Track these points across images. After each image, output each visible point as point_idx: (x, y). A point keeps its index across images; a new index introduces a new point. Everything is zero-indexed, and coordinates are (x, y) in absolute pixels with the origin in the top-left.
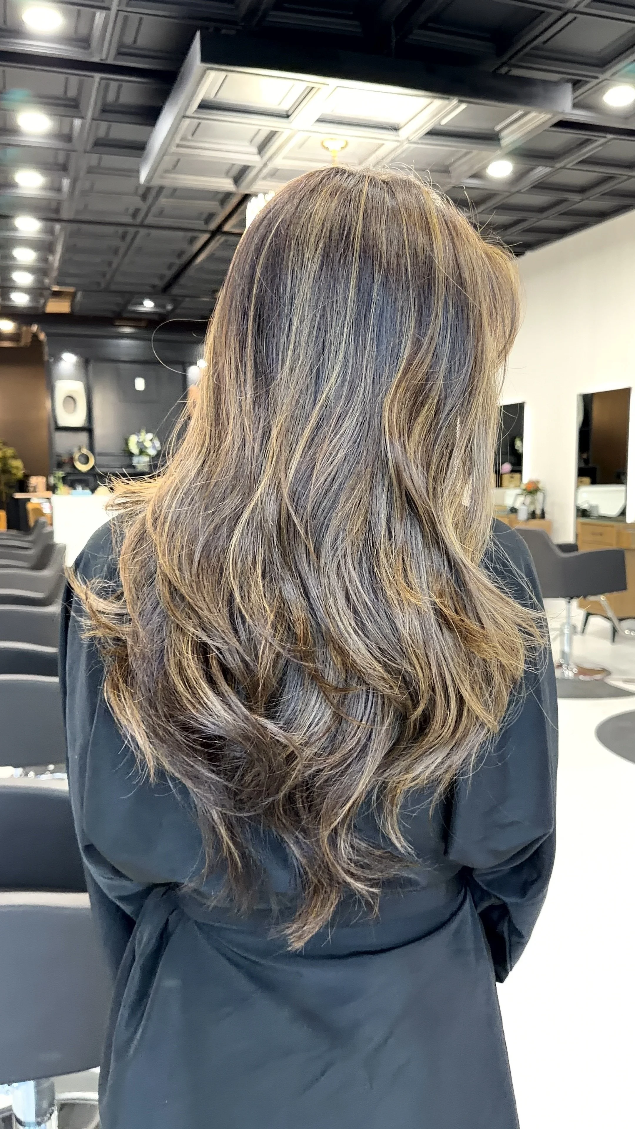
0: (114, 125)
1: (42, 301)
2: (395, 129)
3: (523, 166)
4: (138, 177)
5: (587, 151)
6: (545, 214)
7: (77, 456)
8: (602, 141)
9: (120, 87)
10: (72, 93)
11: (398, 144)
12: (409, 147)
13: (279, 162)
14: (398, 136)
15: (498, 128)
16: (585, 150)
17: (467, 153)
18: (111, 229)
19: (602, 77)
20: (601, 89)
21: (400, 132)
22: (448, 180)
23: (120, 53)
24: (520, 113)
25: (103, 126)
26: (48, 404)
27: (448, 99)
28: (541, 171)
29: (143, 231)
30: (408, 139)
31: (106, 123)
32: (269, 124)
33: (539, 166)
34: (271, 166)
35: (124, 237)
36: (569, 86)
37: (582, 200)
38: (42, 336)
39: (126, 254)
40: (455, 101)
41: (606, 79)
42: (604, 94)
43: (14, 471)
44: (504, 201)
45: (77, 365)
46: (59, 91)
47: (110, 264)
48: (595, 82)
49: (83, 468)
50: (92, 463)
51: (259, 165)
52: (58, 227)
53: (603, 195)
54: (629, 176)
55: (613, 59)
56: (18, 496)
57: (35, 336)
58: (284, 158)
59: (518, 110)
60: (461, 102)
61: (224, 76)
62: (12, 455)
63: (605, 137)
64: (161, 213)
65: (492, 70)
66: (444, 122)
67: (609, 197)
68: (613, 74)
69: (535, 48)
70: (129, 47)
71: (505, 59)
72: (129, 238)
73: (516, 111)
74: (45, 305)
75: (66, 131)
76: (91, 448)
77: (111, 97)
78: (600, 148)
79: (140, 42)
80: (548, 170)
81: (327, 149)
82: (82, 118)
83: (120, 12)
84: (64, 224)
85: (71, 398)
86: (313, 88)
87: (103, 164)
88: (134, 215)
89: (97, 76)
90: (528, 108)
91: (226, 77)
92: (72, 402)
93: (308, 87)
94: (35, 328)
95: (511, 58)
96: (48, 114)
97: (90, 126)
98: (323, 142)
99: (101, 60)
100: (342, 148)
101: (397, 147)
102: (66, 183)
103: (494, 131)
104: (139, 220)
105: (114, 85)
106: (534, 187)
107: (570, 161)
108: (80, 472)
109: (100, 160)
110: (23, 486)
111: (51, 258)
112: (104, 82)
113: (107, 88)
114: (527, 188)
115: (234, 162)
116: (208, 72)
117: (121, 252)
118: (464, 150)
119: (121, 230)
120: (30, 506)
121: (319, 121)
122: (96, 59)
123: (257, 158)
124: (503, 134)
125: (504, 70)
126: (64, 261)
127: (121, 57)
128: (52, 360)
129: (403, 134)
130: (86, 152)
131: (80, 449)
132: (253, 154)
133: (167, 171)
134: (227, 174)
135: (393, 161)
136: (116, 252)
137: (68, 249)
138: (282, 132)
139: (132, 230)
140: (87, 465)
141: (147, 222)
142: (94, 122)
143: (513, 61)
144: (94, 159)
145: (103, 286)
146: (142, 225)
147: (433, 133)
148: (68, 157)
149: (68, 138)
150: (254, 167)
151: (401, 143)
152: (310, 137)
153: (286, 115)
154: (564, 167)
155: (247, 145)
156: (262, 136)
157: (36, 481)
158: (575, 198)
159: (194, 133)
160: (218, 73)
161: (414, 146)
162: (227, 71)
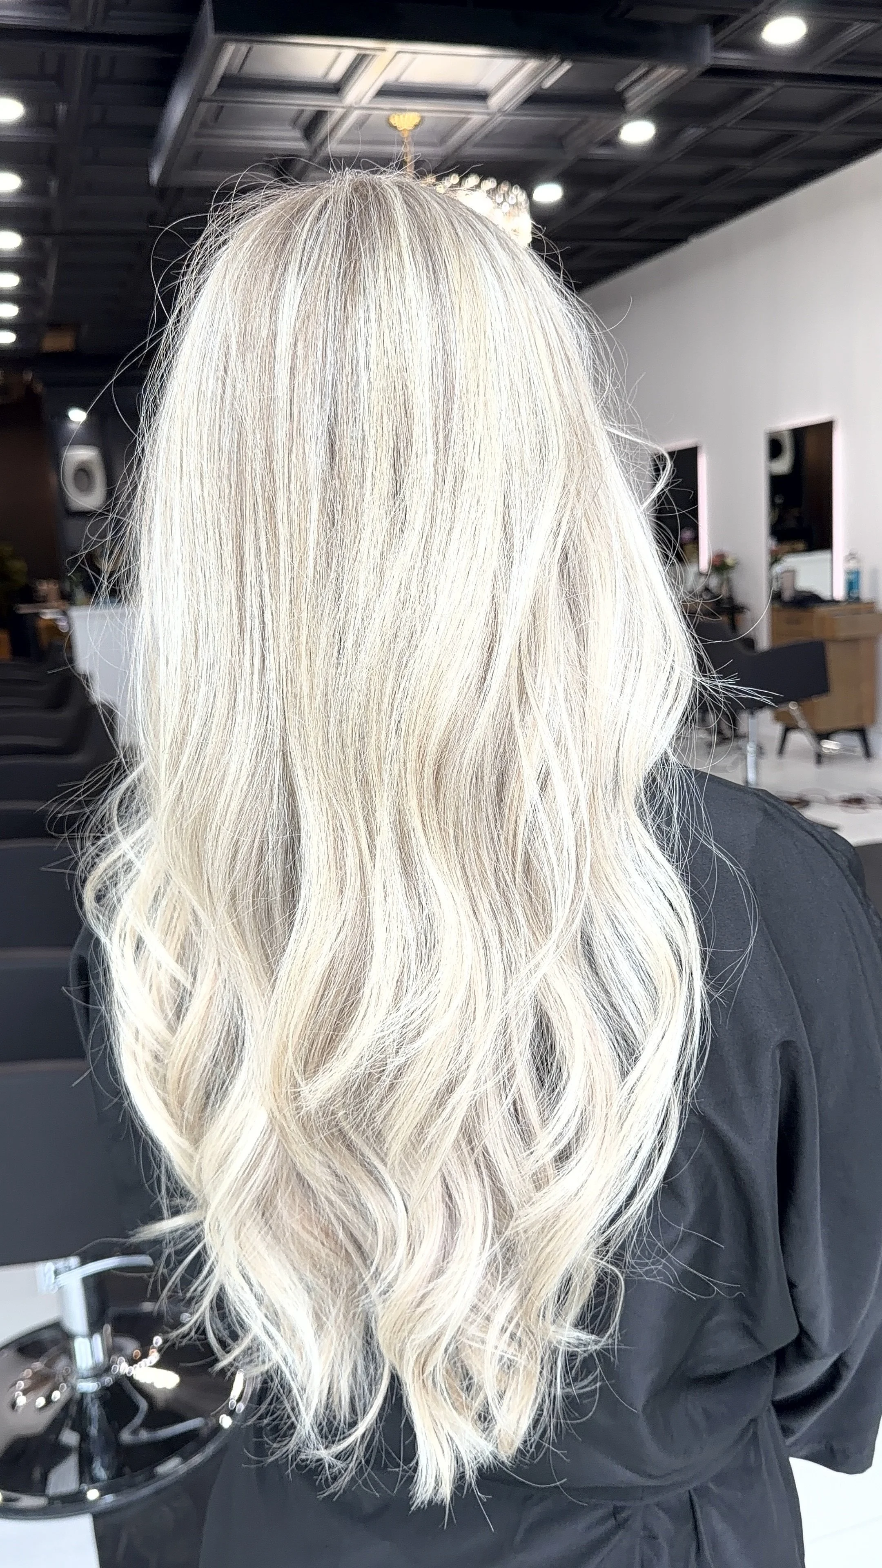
0: (112, 108)
1: (37, 340)
2: (482, 97)
3: (667, 128)
4: (148, 173)
5: (752, 103)
8: (768, 90)
9: (114, 60)
10: (51, 65)
11: (489, 117)
12: (503, 121)
13: (333, 148)
14: (487, 108)
15: (621, 86)
16: (748, 103)
17: (583, 122)
19: (754, 10)
20: (758, 26)
21: (489, 100)
22: (563, 156)
23: (108, 17)
25: (97, 110)
26: (53, 480)
28: (692, 133)
30: (500, 110)
31: (100, 106)
32: (312, 103)
33: (689, 126)
34: (322, 154)
36: (708, 29)
37: (756, 167)
38: (39, 388)
40: (555, 61)
41: (760, 13)
42: (761, 29)
43: (15, 576)
45: (89, 422)
46: (32, 65)
48: (744, 18)
51: (308, 154)
52: (48, 242)
53: (784, 157)
54: (813, 132)
56: (25, 609)
57: (29, 388)
58: (341, 142)
60: (563, 60)
61: (248, 48)
62: (12, 553)
63: (772, 85)
66: (548, 83)
67: (791, 160)
68: (770, 6)
74: (40, 343)
75: (47, 117)
77: (104, 72)
78: (768, 100)
80: (701, 130)
81: (394, 127)
82: (67, 101)
84: (58, 238)
85: (83, 472)
86: (365, 55)
87: (101, 158)
89: (83, 48)
90: (652, 63)
91: (251, 49)
92: (85, 476)
93: (359, 54)
94: (28, 376)
96: (19, 100)
97: (79, 109)
98: (388, 119)
99: (85, 28)
100: (416, 125)
101: (489, 120)
102: (53, 185)
103: (614, 90)
105: (106, 58)
107: (731, 118)
109: (97, 153)
111: (43, 283)
112: (92, 54)
113: (97, 60)
115: (274, 151)
116: (226, 43)
118: (579, 118)
121: (381, 93)
122: (78, 27)
123: (302, 145)
124: (629, 94)
126: (60, 284)
127: (111, 22)
128: (54, 420)
129: (494, 102)
130: (76, 145)
132: (298, 140)
133: (186, 166)
135: (486, 136)
142: (84, 106)
144: (89, 152)
147: (534, 100)
148: (53, 152)
149: (51, 126)
150: (301, 156)
151: (492, 115)
152: (370, 115)
153: (336, 89)
154: (723, 127)
155: (290, 128)
156: (305, 118)
157: (46, 587)
158: (747, 164)
159: (217, 117)
160: (239, 45)
161: (510, 118)
162: (251, 41)
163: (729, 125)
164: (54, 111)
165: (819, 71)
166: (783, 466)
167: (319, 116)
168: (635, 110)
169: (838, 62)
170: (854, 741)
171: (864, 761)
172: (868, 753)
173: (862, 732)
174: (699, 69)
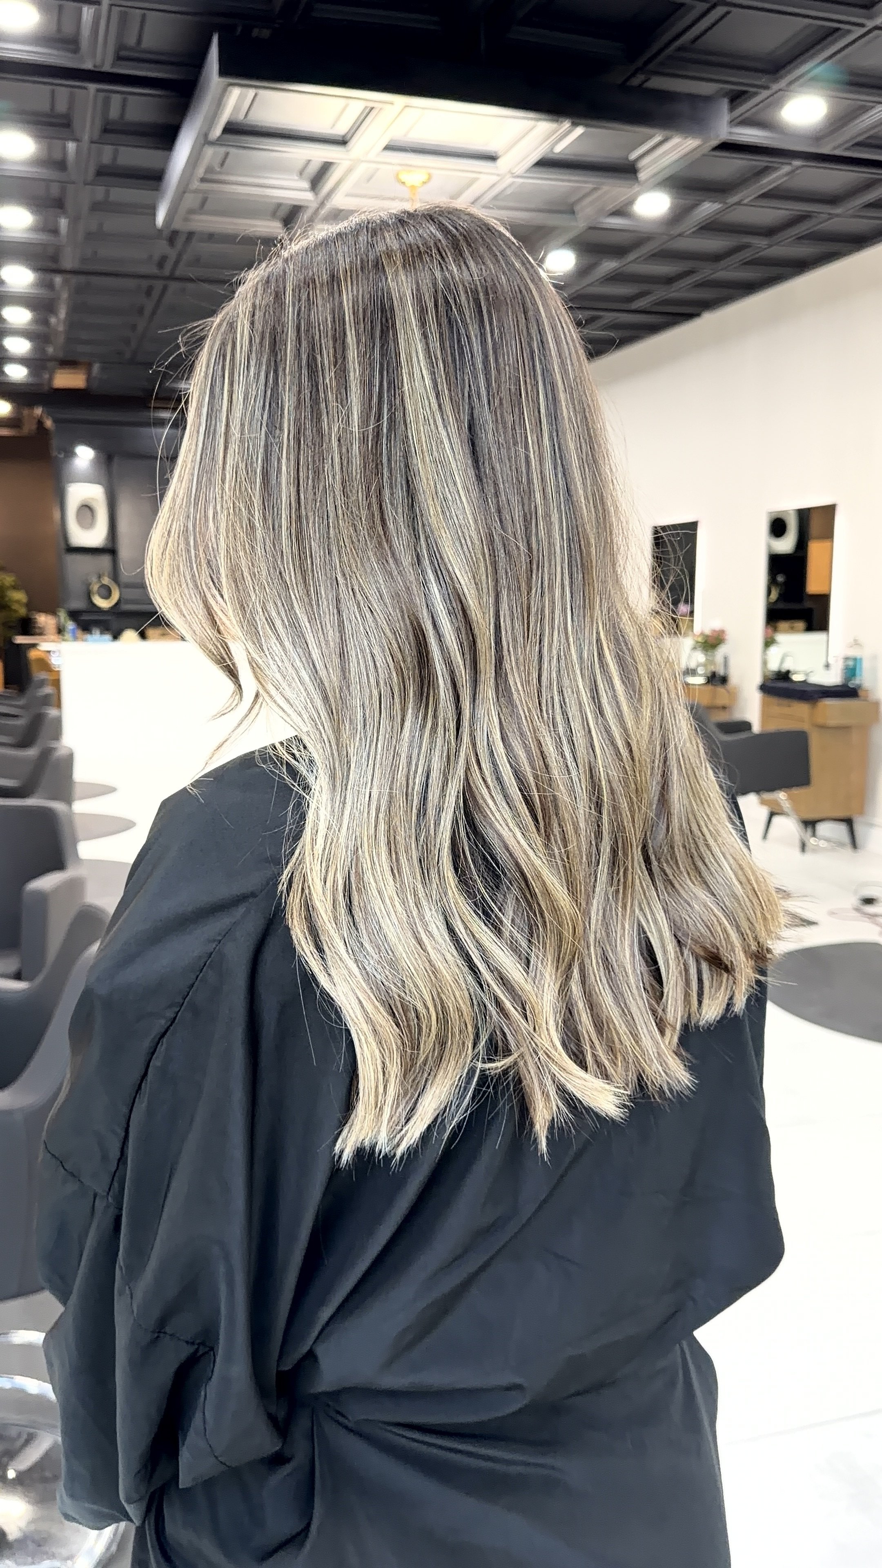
0: (122, 149)
1: (47, 376)
2: (492, 158)
3: (682, 202)
4: (154, 215)
5: (769, 182)
6: (723, 264)
7: (95, 587)
8: (786, 169)
9: (124, 101)
10: (61, 107)
11: (499, 178)
12: (513, 183)
13: (339, 201)
14: (497, 167)
15: (633, 156)
16: (765, 181)
17: (595, 189)
18: (131, 283)
19: (775, 87)
20: (777, 101)
21: (499, 161)
22: (573, 224)
23: (119, 58)
24: (658, 138)
25: (108, 151)
26: (57, 515)
27: (557, 121)
28: (708, 208)
29: (174, 286)
30: (510, 172)
31: (110, 147)
32: (319, 154)
33: (704, 201)
34: (329, 206)
35: (149, 292)
36: (725, 104)
37: (770, 246)
38: (49, 423)
39: (154, 313)
40: (567, 124)
41: (780, 90)
42: (782, 107)
43: (15, 607)
44: (664, 247)
45: (96, 461)
46: (46, 107)
47: (134, 327)
48: (765, 93)
49: (103, 604)
50: (116, 596)
51: (314, 205)
52: (58, 280)
53: (799, 238)
54: (829, 214)
55: (790, 62)
56: (20, 640)
57: (40, 423)
58: (347, 195)
59: (654, 136)
60: (575, 124)
61: (254, 94)
62: (13, 584)
63: (790, 164)
64: (197, 261)
65: (620, 81)
66: (558, 149)
67: (806, 242)
68: (790, 83)
69: (680, 49)
70: (131, 49)
71: (640, 63)
72: (156, 294)
73: (651, 137)
74: (51, 379)
75: (58, 156)
76: (115, 576)
77: (114, 113)
78: (786, 178)
79: (146, 44)
80: (716, 206)
81: (403, 183)
82: (76, 140)
83: (113, 7)
84: (68, 276)
85: (87, 509)
86: (372, 108)
87: (112, 198)
88: (161, 264)
89: (92, 87)
90: (667, 133)
91: (256, 95)
92: (88, 513)
93: (366, 107)
94: (38, 411)
95: (646, 63)
96: (31, 136)
97: (89, 149)
98: (398, 175)
99: (95, 66)
100: (424, 183)
101: (498, 182)
102: (63, 223)
103: (627, 159)
104: (167, 271)
105: (116, 100)
106: (702, 228)
107: (748, 194)
108: (99, 610)
109: (107, 193)
110: (27, 626)
111: (53, 320)
112: (102, 94)
113: (107, 103)
114: (694, 229)
115: (281, 201)
116: (230, 88)
117: (148, 312)
118: (590, 186)
119: (145, 283)
120: (33, 654)
121: (388, 148)
122: (88, 65)
123: (309, 196)
124: (641, 164)
125: (636, 81)
126: (72, 324)
127: (119, 62)
128: (62, 456)
129: (503, 165)
130: (86, 184)
131: (100, 577)
132: (305, 190)
133: (191, 212)
134: (274, 215)
135: (495, 198)
136: (141, 311)
137: (75, 309)
138: (339, 164)
139: (158, 285)
140: (108, 601)
141: (178, 273)
142: (94, 145)
143: (651, 66)
144: (99, 192)
145: (128, 355)
146: (172, 278)
147: (546, 163)
148: (63, 190)
149: (61, 165)
150: (307, 207)
151: (502, 177)
152: (378, 169)
153: (342, 142)
154: (739, 203)
155: (296, 178)
156: (313, 169)
157: (43, 620)
158: (760, 242)
159: (222, 164)
160: (245, 90)
161: (521, 180)
162: (256, 87)
163: (745, 201)
164: (64, 148)
165: (838, 152)
166: (786, 545)
167: (326, 168)
168: (646, 180)
169: (858, 144)
170: (841, 830)
171: (849, 850)
172: (854, 844)
173: (849, 822)
174: (715, 143)
